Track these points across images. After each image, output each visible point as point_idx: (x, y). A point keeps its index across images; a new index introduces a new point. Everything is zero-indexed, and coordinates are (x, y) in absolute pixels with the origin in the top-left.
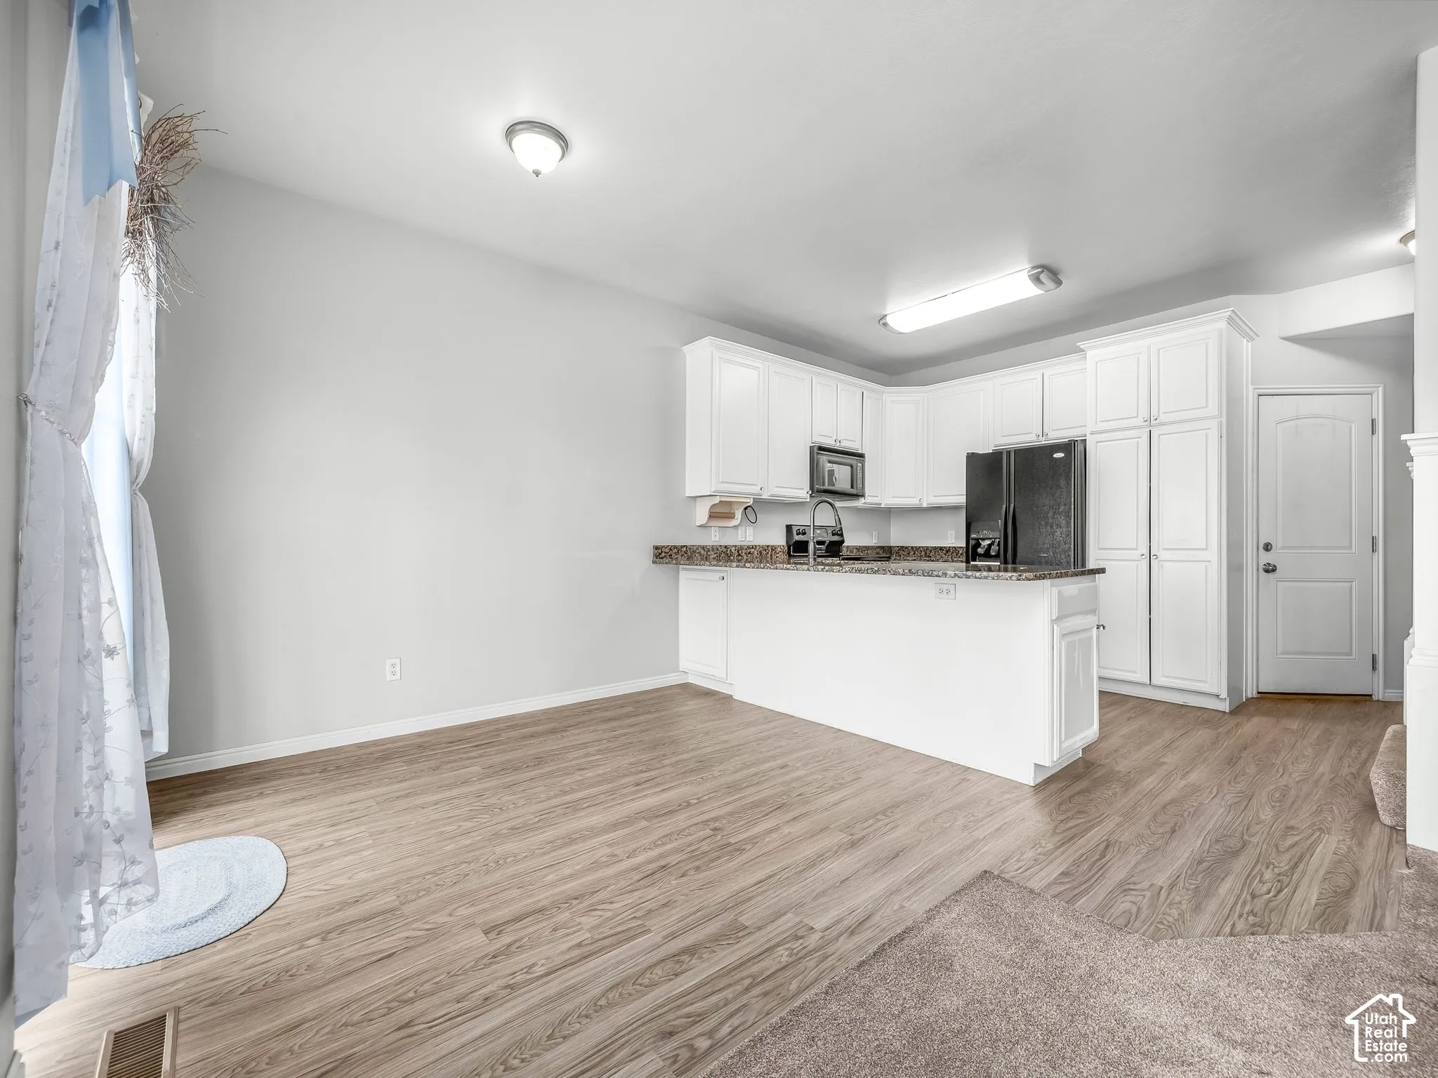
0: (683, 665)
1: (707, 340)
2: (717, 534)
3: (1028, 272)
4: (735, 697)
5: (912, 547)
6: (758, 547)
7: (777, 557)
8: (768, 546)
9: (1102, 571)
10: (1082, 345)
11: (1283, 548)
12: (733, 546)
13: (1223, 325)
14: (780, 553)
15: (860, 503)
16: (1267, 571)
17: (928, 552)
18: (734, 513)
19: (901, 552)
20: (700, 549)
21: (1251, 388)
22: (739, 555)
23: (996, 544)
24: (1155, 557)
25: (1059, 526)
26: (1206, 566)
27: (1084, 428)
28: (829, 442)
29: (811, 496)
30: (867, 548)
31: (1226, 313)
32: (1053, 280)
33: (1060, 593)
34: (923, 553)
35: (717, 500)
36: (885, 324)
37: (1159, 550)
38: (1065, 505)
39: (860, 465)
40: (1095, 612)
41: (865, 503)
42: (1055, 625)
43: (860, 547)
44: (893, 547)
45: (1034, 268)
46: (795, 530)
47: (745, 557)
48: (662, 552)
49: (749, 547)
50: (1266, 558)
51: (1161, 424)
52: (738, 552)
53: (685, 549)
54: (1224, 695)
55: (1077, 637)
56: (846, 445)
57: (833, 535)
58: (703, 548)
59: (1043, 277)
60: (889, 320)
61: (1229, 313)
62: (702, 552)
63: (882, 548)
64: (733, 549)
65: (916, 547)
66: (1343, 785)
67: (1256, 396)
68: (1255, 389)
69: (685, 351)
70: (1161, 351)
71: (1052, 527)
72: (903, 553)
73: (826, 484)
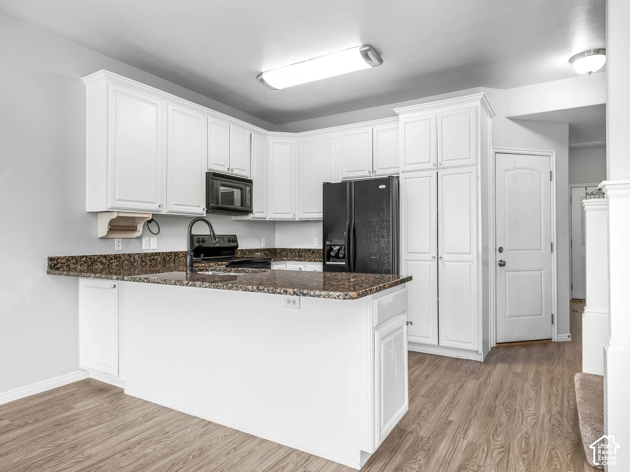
0: (83, 364)
1: (102, 73)
2: (121, 244)
3: (360, 49)
4: (126, 392)
5: (290, 249)
6: (161, 254)
7: (180, 261)
8: (171, 253)
9: (410, 279)
10: (397, 110)
11: (509, 250)
12: (137, 254)
13: (478, 103)
14: (183, 258)
15: (250, 217)
16: (500, 265)
17: (300, 252)
18: (136, 226)
19: (283, 253)
20: (101, 259)
21: (491, 148)
22: (143, 261)
23: (343, 249)
24: (441, 259)
25: (383, 237)
26: (470, 265)
27: (397, 169)
28: (222, 170)
29: (207, 212)
30: (257, 250)
31: (480, 95)
32: (377, 58)
33: (379, 304)
34: (297, 254)
35: (115, 216)
36: (262, 80)
37: (443, 254)
38: (386, 222)
39: (248, 188)
40: (406, 311)
41: (253, 218)
42: (376, 332)
43: (251, 250)
44: (277, 249)
45: (364, 46)
46: (195, 239)
47: (149, 263)
48: (58, 263)
49: (152, 254)
50: (500, 257)
51: (444, 168)
52: (142, 258)
53: (84, 259)
54: (481, 351)
55: (392, 337)
56: (237, 173)
57: (229, 242)
58: (105, 257)
59: (369, 54)
60: (264, 76)
61: (482, 96)
62: (104, 261)
63: (269, 250)
64: (136, 257)
65: (292, 249)
66: (557, 425)
67: (494, 153)
68: (493, 148)
69: (84, 81)
70: (443, 118)
71: (378, 237)
72: (284, 253)
73: (220, 203)
